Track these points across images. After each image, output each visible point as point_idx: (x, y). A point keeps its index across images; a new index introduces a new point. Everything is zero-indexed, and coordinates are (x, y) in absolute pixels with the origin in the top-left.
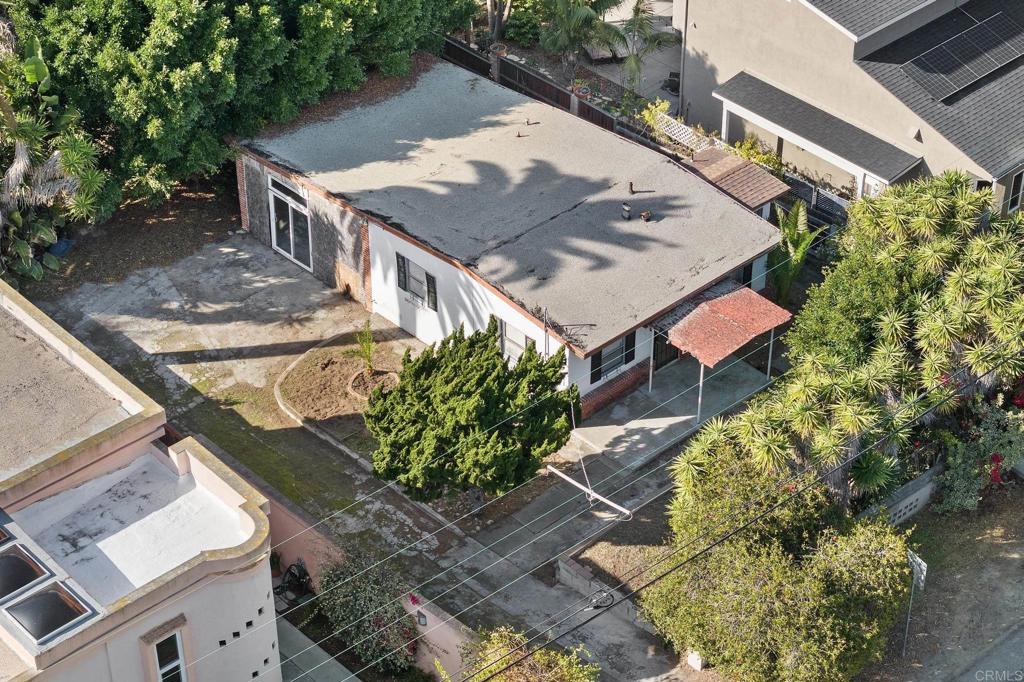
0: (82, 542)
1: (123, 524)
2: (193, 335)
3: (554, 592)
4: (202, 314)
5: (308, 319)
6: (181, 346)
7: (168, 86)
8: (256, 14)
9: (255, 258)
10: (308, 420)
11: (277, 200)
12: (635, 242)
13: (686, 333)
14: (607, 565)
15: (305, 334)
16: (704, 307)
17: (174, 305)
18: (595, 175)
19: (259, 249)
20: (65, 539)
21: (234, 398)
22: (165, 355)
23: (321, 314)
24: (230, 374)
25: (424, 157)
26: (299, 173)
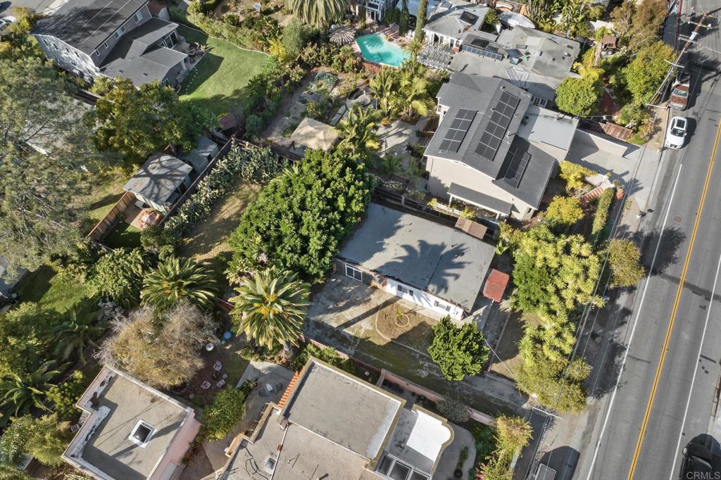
0: (403, 445)
1: (409, 435)
2: (343, 316)
3: (486, 380)
4: (341, 307)
5: (369, 300)
6: (343, 322)
7: (324, 263)
8: (336, 228)
9: (343, 280)
10: (392, 339)
11: (348, 268)
12: (460, 265)
13: (487, 292)
14: (498, 371)
15: (373, 305)
16: (487, 281)
17: (331, 306)
18: (439, 243)
19: (342, 277)
20: (398, 446)
21: (367, 336)
22: (340, 326)
23: (372, 296)
24: (361, 328)
25: (387, 247)
26: (358, 264)
